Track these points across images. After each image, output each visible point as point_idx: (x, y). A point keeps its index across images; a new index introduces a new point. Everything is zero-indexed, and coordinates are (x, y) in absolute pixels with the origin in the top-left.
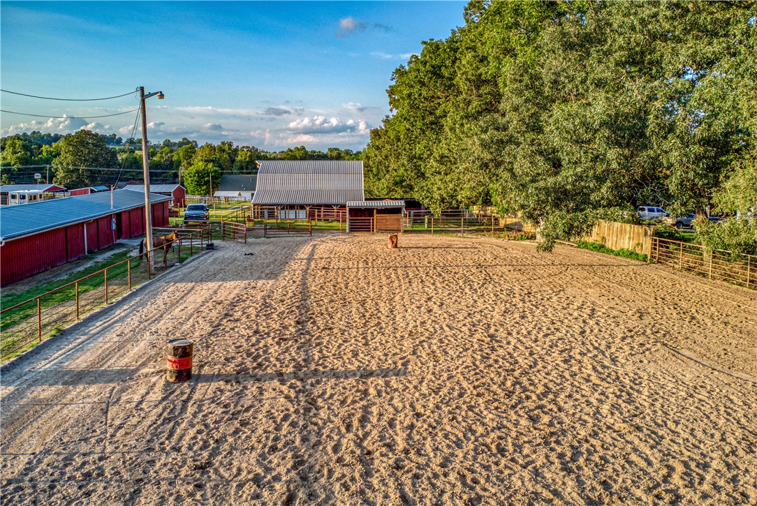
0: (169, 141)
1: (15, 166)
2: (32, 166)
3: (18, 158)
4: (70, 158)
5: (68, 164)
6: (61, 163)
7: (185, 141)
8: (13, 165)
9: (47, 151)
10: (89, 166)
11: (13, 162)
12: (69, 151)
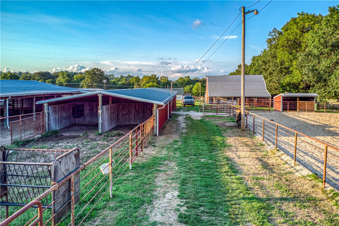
0: (123, 76)
1: (64, 84)
2: (72, 84)
3: (65, 80)
4: (89, 80)
5: (88, 83)
6: (85, 83)
7: (129, 76)
8: (64, 83)
9: (76, 78)
10: (98, 84)
11: (63, 82)
12: (89, 77)
